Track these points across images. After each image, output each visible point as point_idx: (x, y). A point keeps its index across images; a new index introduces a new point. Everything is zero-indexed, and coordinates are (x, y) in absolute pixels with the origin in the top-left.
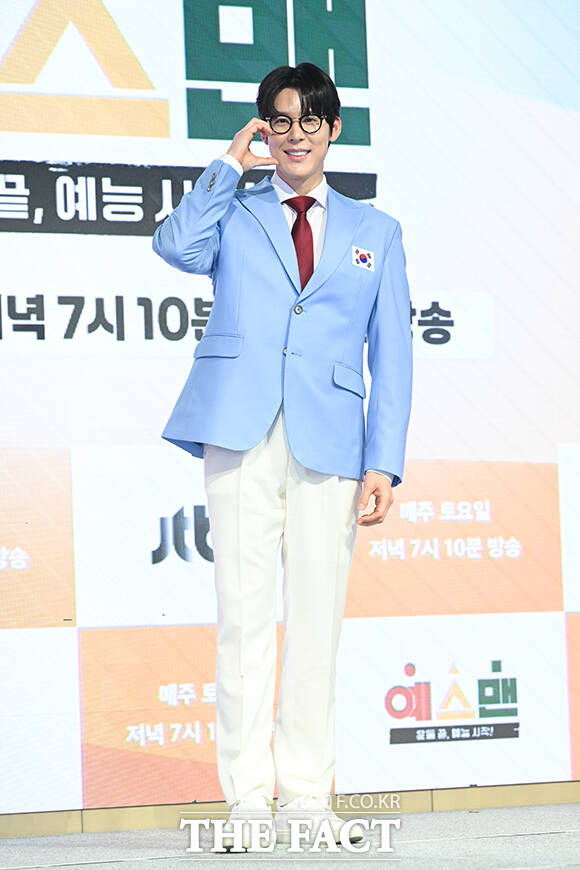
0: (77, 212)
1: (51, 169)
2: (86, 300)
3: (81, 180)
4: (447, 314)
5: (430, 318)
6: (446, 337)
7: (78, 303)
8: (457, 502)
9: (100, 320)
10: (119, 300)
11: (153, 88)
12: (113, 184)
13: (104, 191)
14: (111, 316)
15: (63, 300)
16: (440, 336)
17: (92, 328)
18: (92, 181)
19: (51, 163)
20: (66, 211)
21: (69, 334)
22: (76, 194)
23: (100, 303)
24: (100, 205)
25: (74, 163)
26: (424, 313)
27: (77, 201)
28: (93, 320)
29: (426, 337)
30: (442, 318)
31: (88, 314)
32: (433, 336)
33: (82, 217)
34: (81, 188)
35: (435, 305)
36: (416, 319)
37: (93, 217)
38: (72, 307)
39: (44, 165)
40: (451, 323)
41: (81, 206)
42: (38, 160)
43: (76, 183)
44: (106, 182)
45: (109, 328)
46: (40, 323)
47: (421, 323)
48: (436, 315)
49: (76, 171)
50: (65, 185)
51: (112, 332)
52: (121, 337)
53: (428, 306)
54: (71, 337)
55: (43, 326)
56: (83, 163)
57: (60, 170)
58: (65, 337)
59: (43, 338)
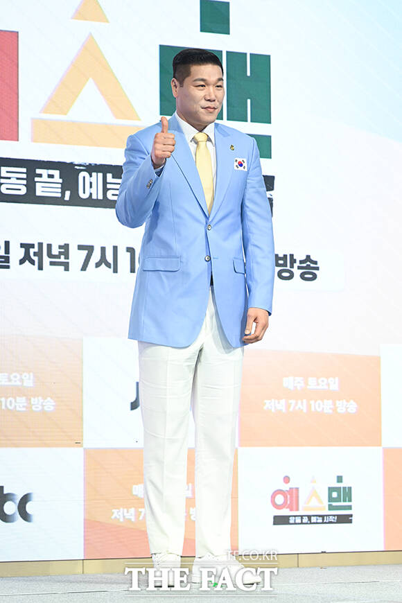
0: (91, 194)
1: (76, 167)
2: (95, 248)
3: (94, 174)
4: (315, 263)
5: (305, 265)
6: (315, 277)
7: (90, 249)
8: (318, 378)
9: (103, 260)
10: (115, 248)
11: (139, 120)
12: (113, 177)
13: (108, 181)
14: (110, 258)
15: (81, 247)
16: (311, 276)
17: (98, 265)
18: (100, 175)
19: (76, 163)
20: (84, 193)
21: (84, 268)
22: (91, 183)
23: (103, 249)
24: (105, 190)
25: (90, 164)
26: (301, 262)
27: (91, 187)
28: (98, 260)
29: (302, 276)
30: (312, 265)
31: (96, 256)
32: (306, 276)
33: (94, 197)
34: (94, 179)
35: (308, 257)
36: (296, 265)
37: (101, 197)
38: (85, 252)
39: (72, 165)
40: (317, 269)
41: (94, 190)
42: (68, 161)
43: (91, 176)
44: (109, 176)
45: (108, 265)
46: (66, 261)
47: (299, 268)
48: (308, 263)
49: (91, 169)
50: (84, 177)
51: (110, 267)
52: (115, 271)
53: (304, 258)
54: (85, 270)
55: (68, 263)
56: (96, 164)
57: (82, 168)
58: (82, 270)
59: (68, 270)
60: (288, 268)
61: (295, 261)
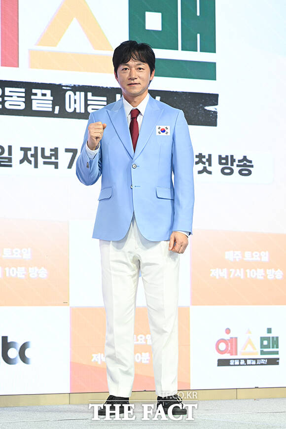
0: (75, 108)
1: (64, 88)
2: (78, 151)
3: (78, 93)
4: (251, 162)
5: (242, 164)
6: (250, 173)
7: (74, 152)
8: (253, 252)
12: (92, 96)
13: (88, 98)
15: (67, 150)
16: (247, 172)
18: (83, 94)
19: (64, 85)
20: (70, 108)
22: (75, 100)
24: (86, 105)
25: (74, 85)
26: (239, 161)
27: (75, 103)
29: (240, 172)
30: (248, 164)
32: (243, 172)
33: (78, 111)
34: (77, 97)
35: (245, 157)
36: (235, 164)
37: (83, 111)
38: (71, 154)
39: (60, 86)
40: (252, 166)
41: (77, 106)
42: (57, 83)
43: (75, 95)
44: (89, 94)
46: (56, 161)
47: (238, 166)
48: (245, 162)
49: (75, 89)
50: (70, 96)
53: (241, 158)
54: (70, 168)
55: (57, 162)
56: (79, 86)
57: (68, 88)
58: (68, 168)
59: (57, 168)
60: (229, 165)
61: (234, 161)
